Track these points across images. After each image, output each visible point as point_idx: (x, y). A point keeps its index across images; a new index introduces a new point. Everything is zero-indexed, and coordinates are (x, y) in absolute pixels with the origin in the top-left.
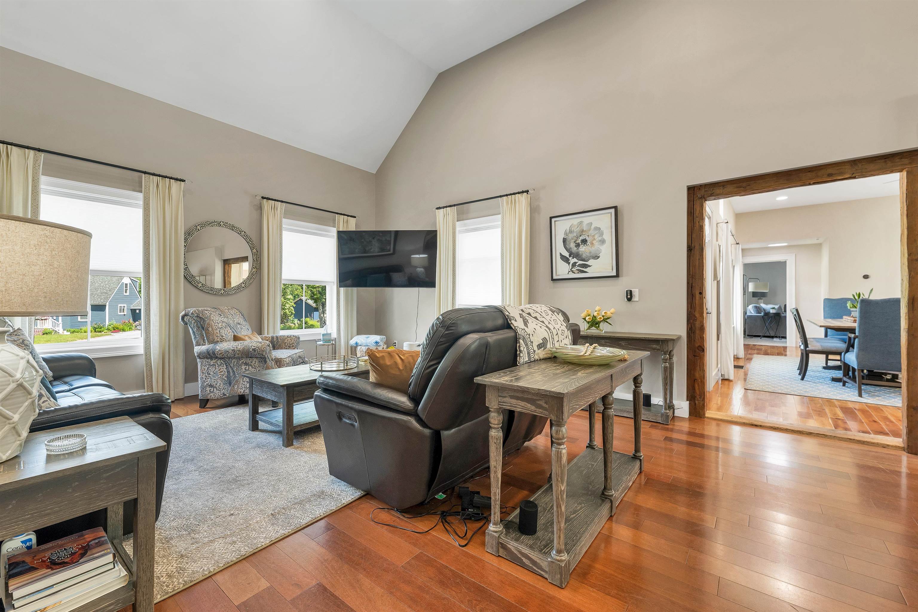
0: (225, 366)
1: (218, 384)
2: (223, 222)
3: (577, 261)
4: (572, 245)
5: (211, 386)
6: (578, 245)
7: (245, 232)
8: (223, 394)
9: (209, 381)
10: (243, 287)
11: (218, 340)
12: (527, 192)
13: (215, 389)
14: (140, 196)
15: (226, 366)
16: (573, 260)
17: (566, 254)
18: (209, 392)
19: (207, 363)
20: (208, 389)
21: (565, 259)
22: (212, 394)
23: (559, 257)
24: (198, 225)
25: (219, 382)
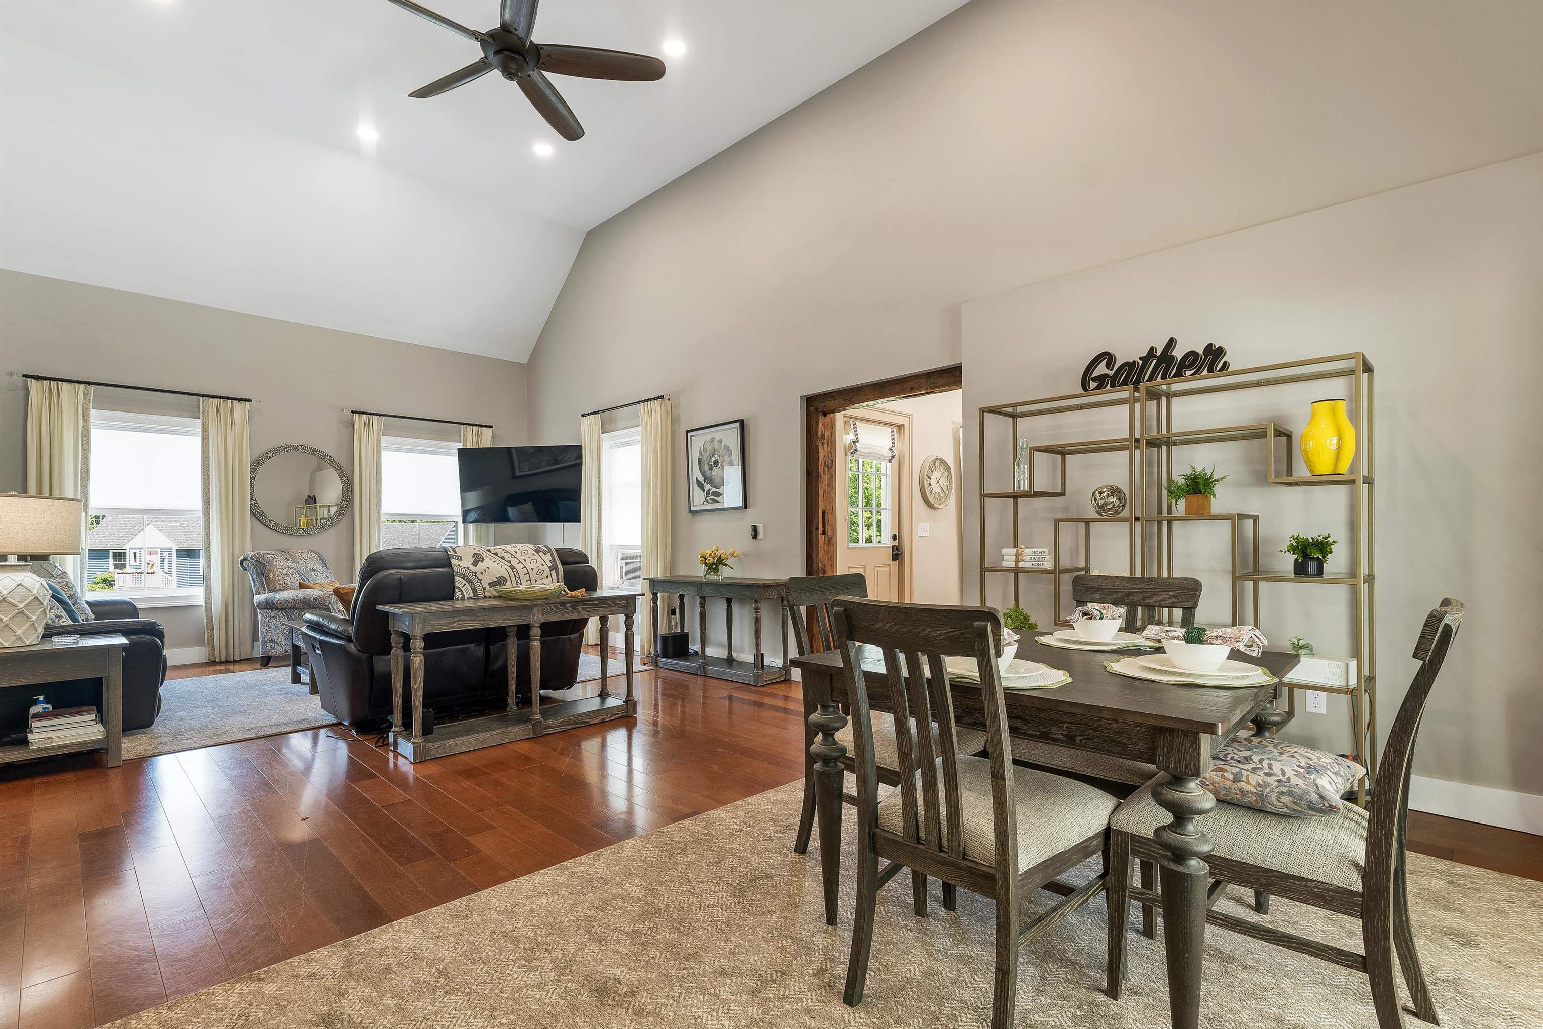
0: (286, 618)
1: (280, 639)
2: (301, 446)
3: (711, 488)
4: (706, 468)
5: (272, 641)
6: (711, 468)
7: (330, 457)
8: (285, 650)
9: (269, 636)
10: (330, 525)
11: (281, 588)
12: (662, 397)
13: (276, 645)
14: (199, 422)
15: (288, 618)
16: (708, 487)
17: (701, 479)
18: (269, 648)
19: (267, 615)
20: (269, 644)
21: (700, 486)
22: (273, 651)
23: (695, 482)
24: (270, 452)
25: (281, 637)
